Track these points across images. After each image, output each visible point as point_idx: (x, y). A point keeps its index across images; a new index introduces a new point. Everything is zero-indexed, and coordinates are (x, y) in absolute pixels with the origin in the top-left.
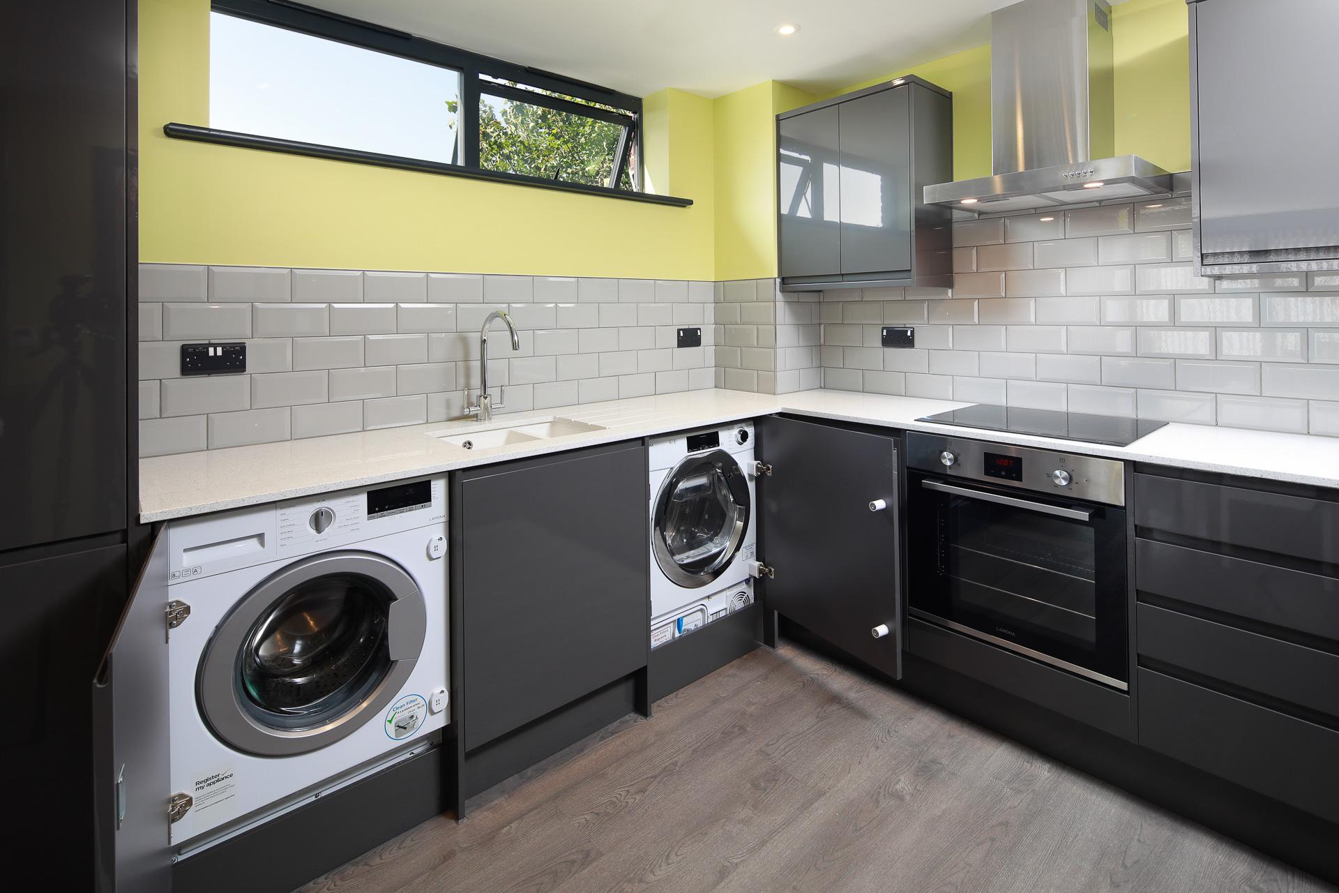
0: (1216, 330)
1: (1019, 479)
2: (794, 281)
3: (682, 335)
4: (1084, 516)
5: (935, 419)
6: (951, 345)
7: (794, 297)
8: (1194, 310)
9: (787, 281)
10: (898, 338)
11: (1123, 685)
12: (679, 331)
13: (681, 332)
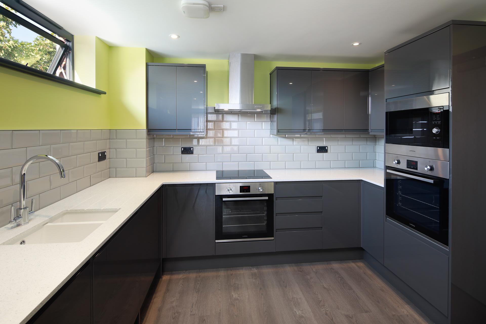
1: (249, 192)
2: (154, 131)
3: (100, 155)
4: (267, 198)
9: (150, 131)
10: (187, 151)
11: (273, 238)
13: (100, 154)
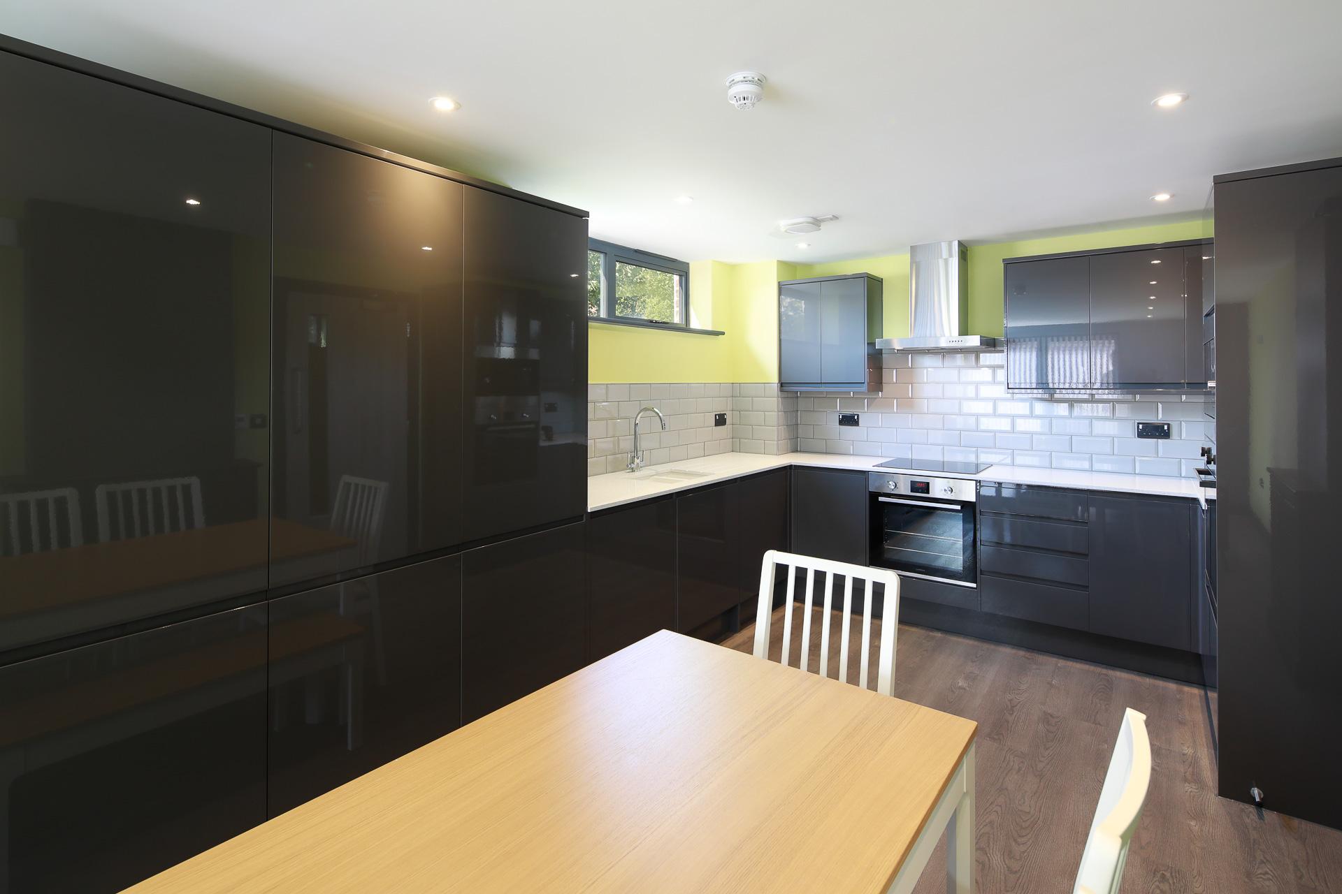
0: (1013, 418)
1: (928, 493)
2: (787, 385)
3: (718, 418)
4: (958, 507)
5: (881, 465)
6: (880, 424)
7: (785, 395)
8: (1005, 408)
9: (782, 385)
10: (849, 421)
11: (974, 585)
12: (716, 415)
